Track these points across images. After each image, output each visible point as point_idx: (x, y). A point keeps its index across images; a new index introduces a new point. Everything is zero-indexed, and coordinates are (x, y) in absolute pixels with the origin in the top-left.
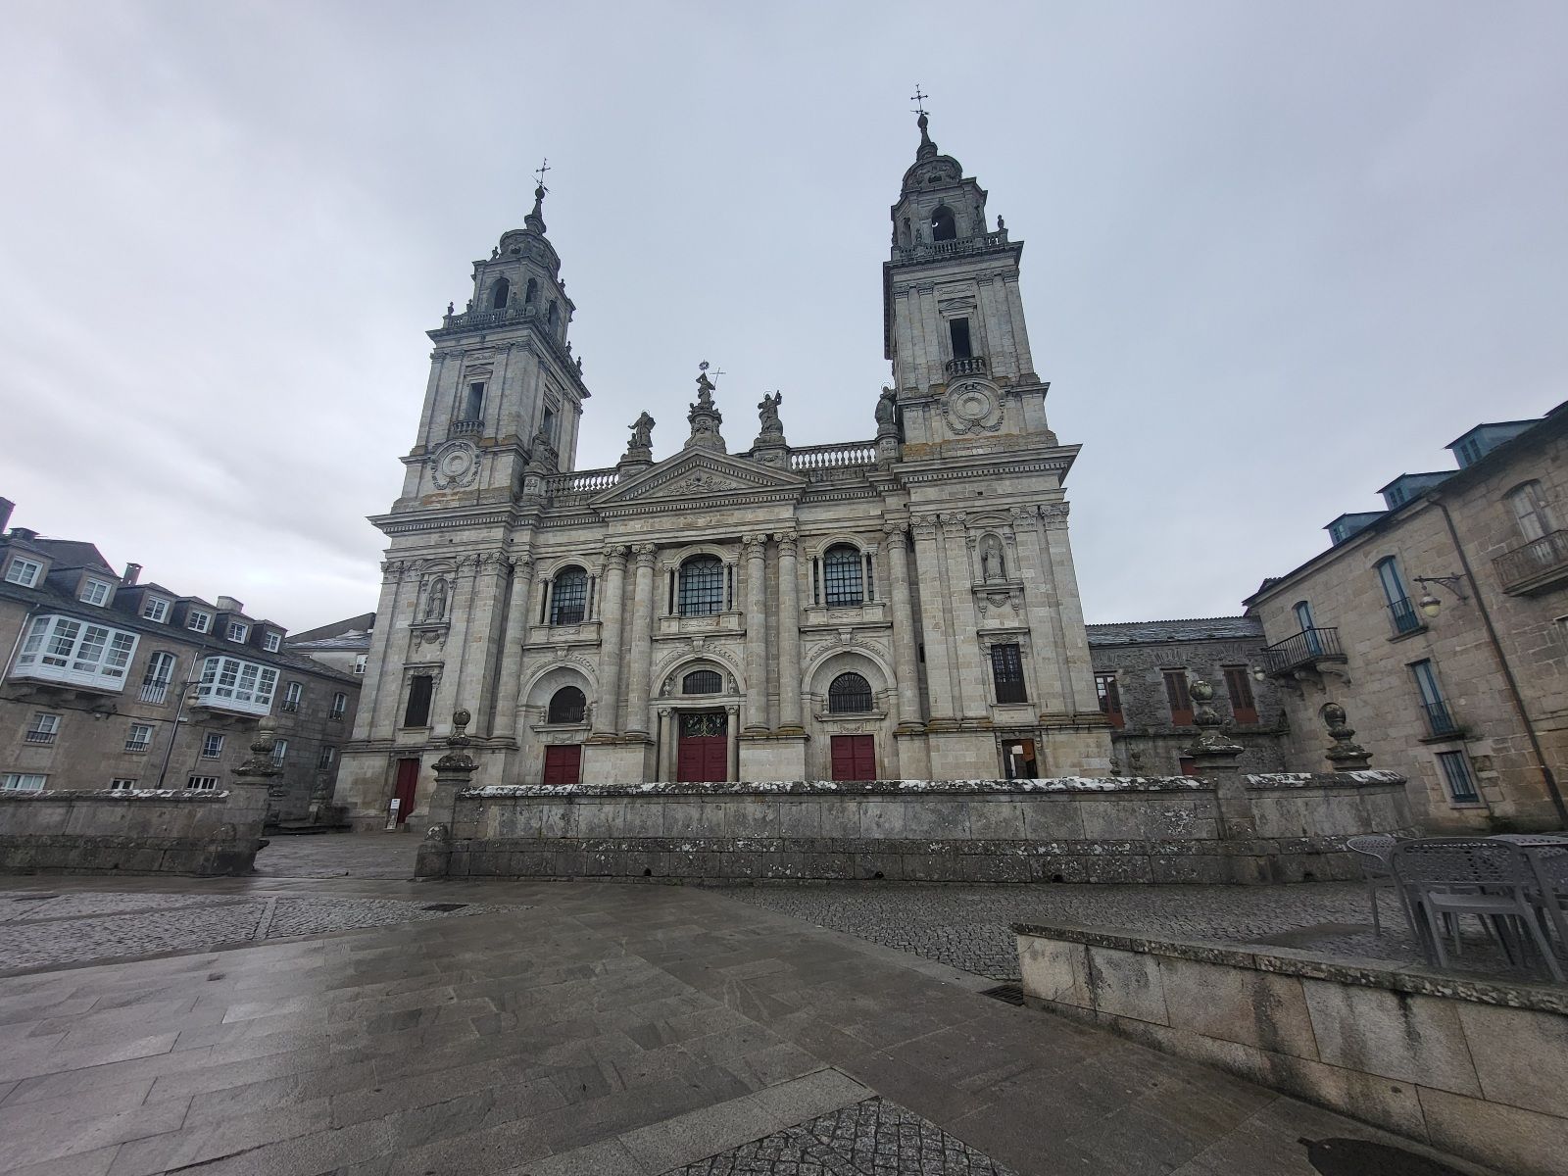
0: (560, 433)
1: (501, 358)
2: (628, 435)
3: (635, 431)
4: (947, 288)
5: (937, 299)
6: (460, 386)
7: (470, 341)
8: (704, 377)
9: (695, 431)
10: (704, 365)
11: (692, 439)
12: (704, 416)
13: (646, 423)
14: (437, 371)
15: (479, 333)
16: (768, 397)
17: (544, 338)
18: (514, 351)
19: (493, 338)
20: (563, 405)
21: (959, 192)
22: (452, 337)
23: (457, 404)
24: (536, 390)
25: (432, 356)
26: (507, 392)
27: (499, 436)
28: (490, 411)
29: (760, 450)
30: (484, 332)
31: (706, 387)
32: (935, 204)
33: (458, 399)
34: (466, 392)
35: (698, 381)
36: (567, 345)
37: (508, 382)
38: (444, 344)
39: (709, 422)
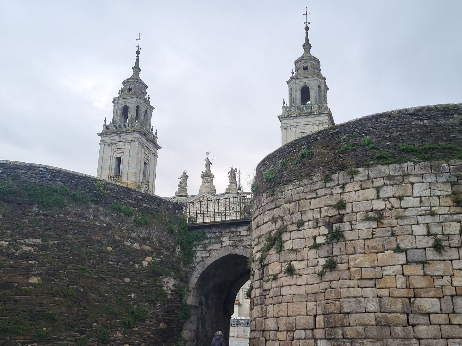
0: (150, 170)
1: (127, 146)
2: (178, 182)
3: (180, 180)
4: (301, 127)
5: (297, 132)
6: (112, 158)
7: (115, 138)
8: (207, 159)
9: (204, 183)
10: (208, 153)
11: (203, 185)
12: (208, 176)
13: (185, 177)
14: (102, 151)
15: (118, 135)
16: (232, 169)
17: (144, 135)
18: (133, 143)
19: (124, 137)
20: (150, 158)
21: (312, 79)
22: (107, 136)
23: (111, 166)
24: (141, 158)
25: (100, 144)
26: (130, 162)
27: (128, 181)
28: (124, 170)
29: (227, 194)
30: (120, 134)
31: (208, 163)
32: (302, 85)
33: (111, 164)
34: (114, 161)
35: (205, 160)
36: (151, 128)
37: (131, 157)
38: (104, 138)
39: (209, 179)
